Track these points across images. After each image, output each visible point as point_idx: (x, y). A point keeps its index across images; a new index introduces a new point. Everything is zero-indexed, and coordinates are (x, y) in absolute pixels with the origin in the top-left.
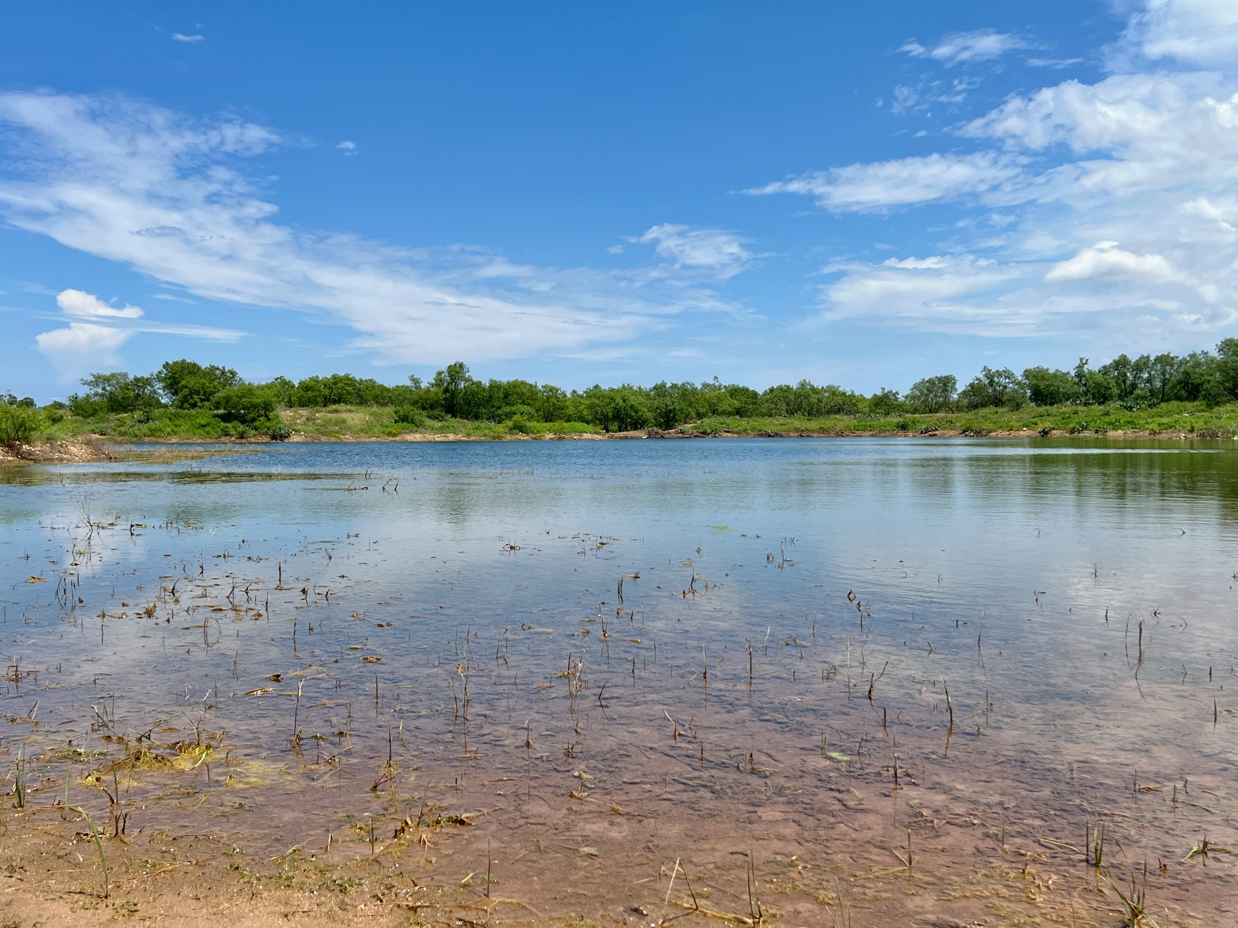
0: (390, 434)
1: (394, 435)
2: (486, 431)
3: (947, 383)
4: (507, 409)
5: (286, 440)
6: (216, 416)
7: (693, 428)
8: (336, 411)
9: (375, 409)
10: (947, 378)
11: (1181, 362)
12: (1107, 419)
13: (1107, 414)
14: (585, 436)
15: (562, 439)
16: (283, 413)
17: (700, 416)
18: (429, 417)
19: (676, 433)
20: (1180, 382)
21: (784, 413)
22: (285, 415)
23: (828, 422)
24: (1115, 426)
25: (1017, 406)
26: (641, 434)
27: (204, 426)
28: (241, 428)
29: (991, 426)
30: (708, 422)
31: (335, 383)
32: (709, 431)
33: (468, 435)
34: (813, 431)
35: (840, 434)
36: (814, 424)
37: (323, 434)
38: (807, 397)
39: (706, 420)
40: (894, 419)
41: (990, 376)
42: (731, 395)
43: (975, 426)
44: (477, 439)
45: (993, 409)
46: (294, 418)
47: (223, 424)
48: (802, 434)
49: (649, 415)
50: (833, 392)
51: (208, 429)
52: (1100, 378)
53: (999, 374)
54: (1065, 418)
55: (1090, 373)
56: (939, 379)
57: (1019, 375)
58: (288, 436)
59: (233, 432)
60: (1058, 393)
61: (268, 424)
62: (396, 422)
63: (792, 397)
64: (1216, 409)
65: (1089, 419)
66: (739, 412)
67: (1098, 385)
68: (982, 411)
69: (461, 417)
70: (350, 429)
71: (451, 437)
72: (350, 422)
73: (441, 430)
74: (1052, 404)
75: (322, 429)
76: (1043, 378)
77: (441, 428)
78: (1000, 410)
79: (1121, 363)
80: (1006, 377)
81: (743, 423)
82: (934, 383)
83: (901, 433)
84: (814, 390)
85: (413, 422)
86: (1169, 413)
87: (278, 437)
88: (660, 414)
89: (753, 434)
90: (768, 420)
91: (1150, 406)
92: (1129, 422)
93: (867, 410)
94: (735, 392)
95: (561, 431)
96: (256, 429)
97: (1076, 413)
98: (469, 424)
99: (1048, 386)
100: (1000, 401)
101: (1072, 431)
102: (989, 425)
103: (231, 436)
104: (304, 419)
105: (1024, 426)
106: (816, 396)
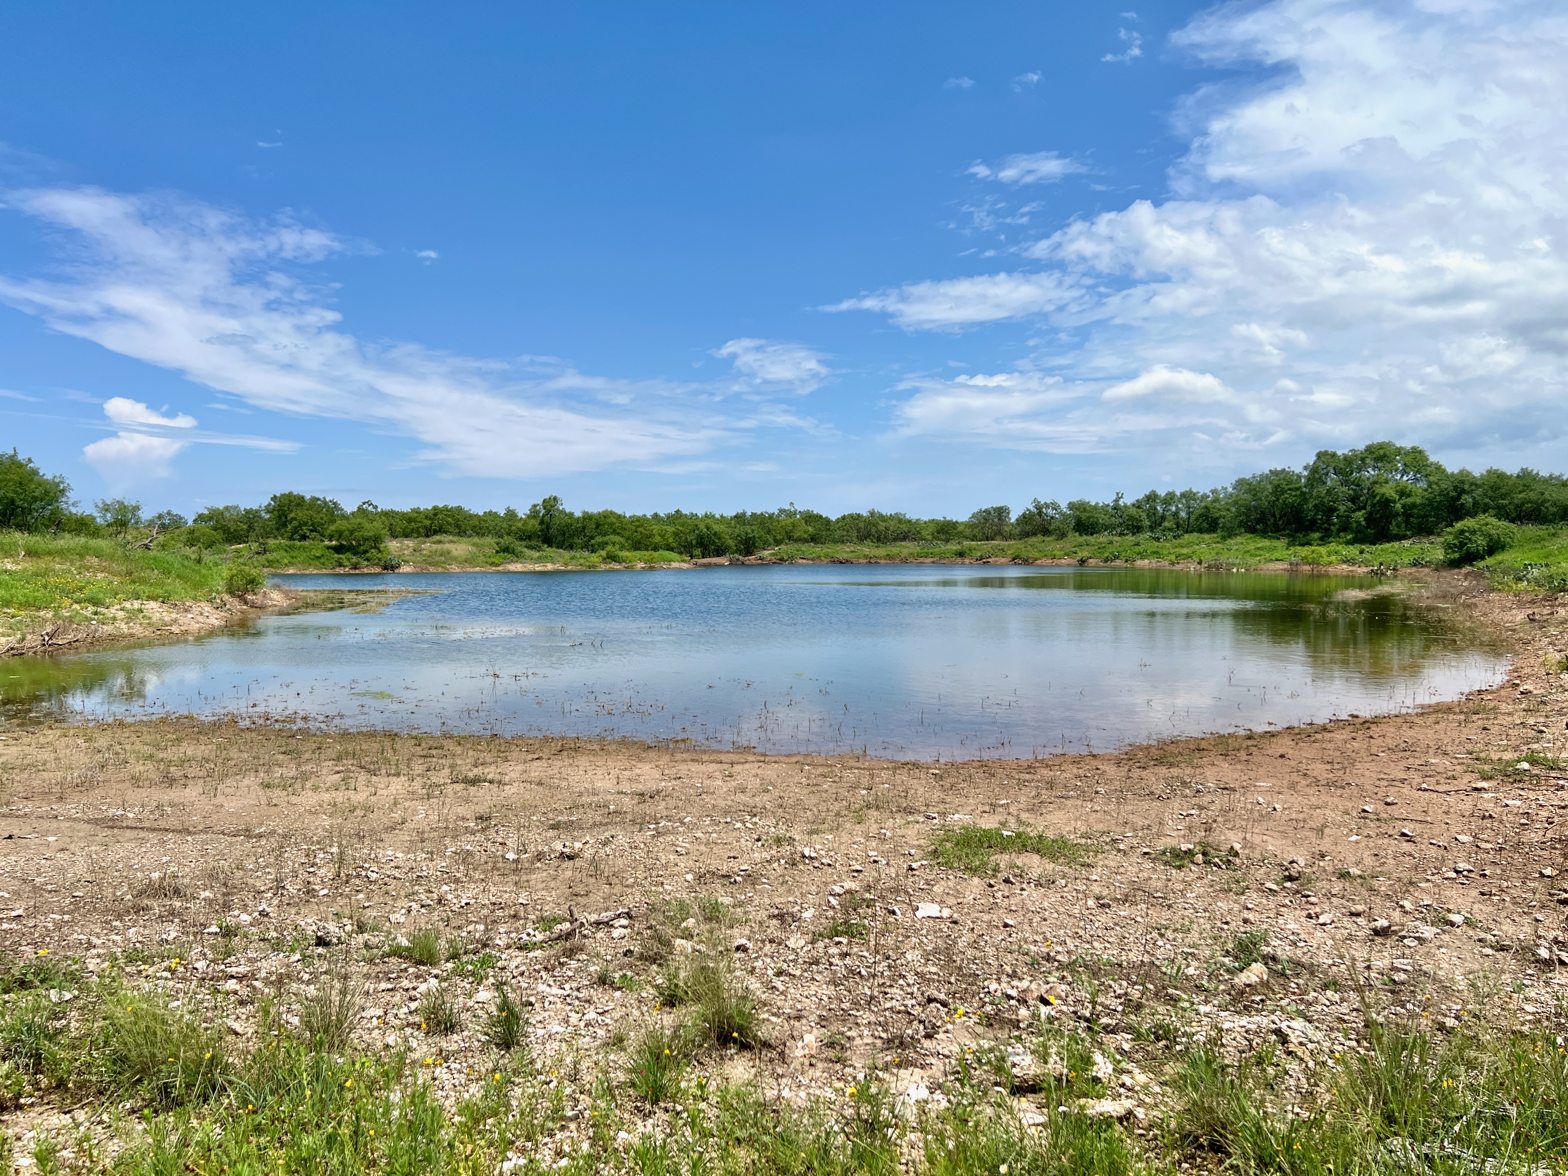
0: (493, 564)
1: (497, 565)
2: (582, 561)
3: (1001, 512)
4: (599, 539)
5: (397, 571)
6: (328, 548)
7: (772, 555)
8: (440, 542)
9: (476, 540)
10: (1001, 508)
11: (1202, 497)
12: (1137, 549)
13: (1137, 544)
14: (675, 565)
15: (652, 568)
16: (390, 544)
17: (778, 542)
18: (528, 547)
19: (756, 559)
20: (1201, 516)
21: (855, 540)
22: (393, 546)
23: (895, 549)
24: (1142, 555)
25: (1062, 535)
26: (724, 560)
27: (319, 558)
28: (354, 559)
29: (1037, 555)
30: (785, 549)
31: (435, 515)
32: (786, 558)
33: (566, 564)
34: (881, 558)
35: (905, 561)
36: (882, 551)
37: (431, 564)
38: (875, 525)
39: (783, 546)
40: (953, 547)
41: (1039, 507)
42: (806, 522)
43: (1024, 554)
44: (574, 568)
45: (1040, 537)
46: (402, 549)
47: (336, 555)
48: (872, 563)
49: (731, 543)
50: (899, 519)
51: (322, 560)
52: (1133, 511)
53: (1047, 506)
54: (1101, 548)
55: (1126, 506)
56: (994, 509)
57: (1064, 506)
58: (398, 566)
59: (346, 563)
60: (1097, 524)
61: (379, 555)
62: (497, 552)
63: (862, 525)
64: (1229, 541)
65: (1120, 549)
66: (814, 539)
67: (1131, 518)
68: (1033, 540)
69: (558, 547)
70: (455, 559)
71: (550, 567)
72: (455, 553)
73: (540, 560)
74: (1092, 534)
75: (430, 560)
76: (1085, 510)
77: (539, 558)
78: (1046, 539)
79: (1152, 498)
80: (1053, 509)
81: (818, 550)
82: (990, 513)
83: (959, 560)
84: (883, 518)
85: (513, 552)
86: (1189, 544)
87: (390, 567)
88: (740, 542)
89: (826, 560)
90: (840, 547)
91: (1174, 537)
92: (1155, 553)
93: (930, 537)
94: (810, 518)
95: (652, 560)
96: (368, 560)
97: (1111, 543)
98: (567, 554)
99: (1088, 518)
100: (1047, 530)
101: (1106, 561)
102: (1034, 554)
103: (345, 566)
104: (411, 550)
105: (1066, 554)
106: (884, 524)
